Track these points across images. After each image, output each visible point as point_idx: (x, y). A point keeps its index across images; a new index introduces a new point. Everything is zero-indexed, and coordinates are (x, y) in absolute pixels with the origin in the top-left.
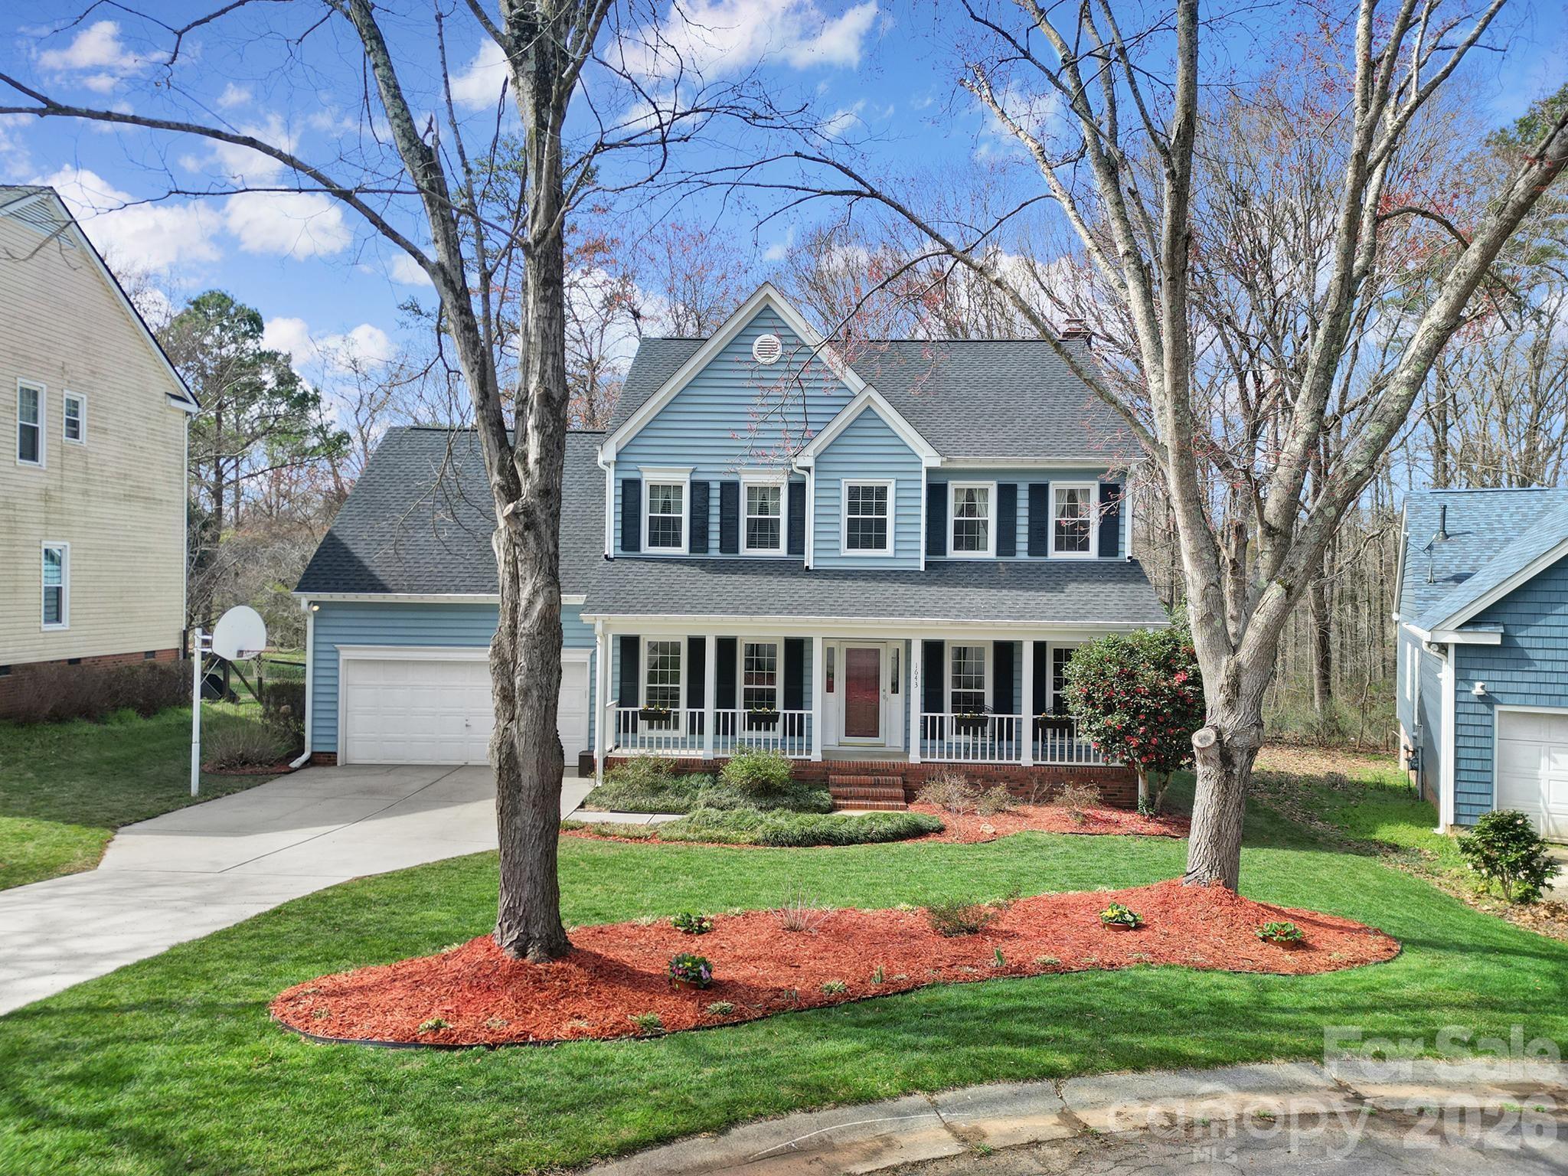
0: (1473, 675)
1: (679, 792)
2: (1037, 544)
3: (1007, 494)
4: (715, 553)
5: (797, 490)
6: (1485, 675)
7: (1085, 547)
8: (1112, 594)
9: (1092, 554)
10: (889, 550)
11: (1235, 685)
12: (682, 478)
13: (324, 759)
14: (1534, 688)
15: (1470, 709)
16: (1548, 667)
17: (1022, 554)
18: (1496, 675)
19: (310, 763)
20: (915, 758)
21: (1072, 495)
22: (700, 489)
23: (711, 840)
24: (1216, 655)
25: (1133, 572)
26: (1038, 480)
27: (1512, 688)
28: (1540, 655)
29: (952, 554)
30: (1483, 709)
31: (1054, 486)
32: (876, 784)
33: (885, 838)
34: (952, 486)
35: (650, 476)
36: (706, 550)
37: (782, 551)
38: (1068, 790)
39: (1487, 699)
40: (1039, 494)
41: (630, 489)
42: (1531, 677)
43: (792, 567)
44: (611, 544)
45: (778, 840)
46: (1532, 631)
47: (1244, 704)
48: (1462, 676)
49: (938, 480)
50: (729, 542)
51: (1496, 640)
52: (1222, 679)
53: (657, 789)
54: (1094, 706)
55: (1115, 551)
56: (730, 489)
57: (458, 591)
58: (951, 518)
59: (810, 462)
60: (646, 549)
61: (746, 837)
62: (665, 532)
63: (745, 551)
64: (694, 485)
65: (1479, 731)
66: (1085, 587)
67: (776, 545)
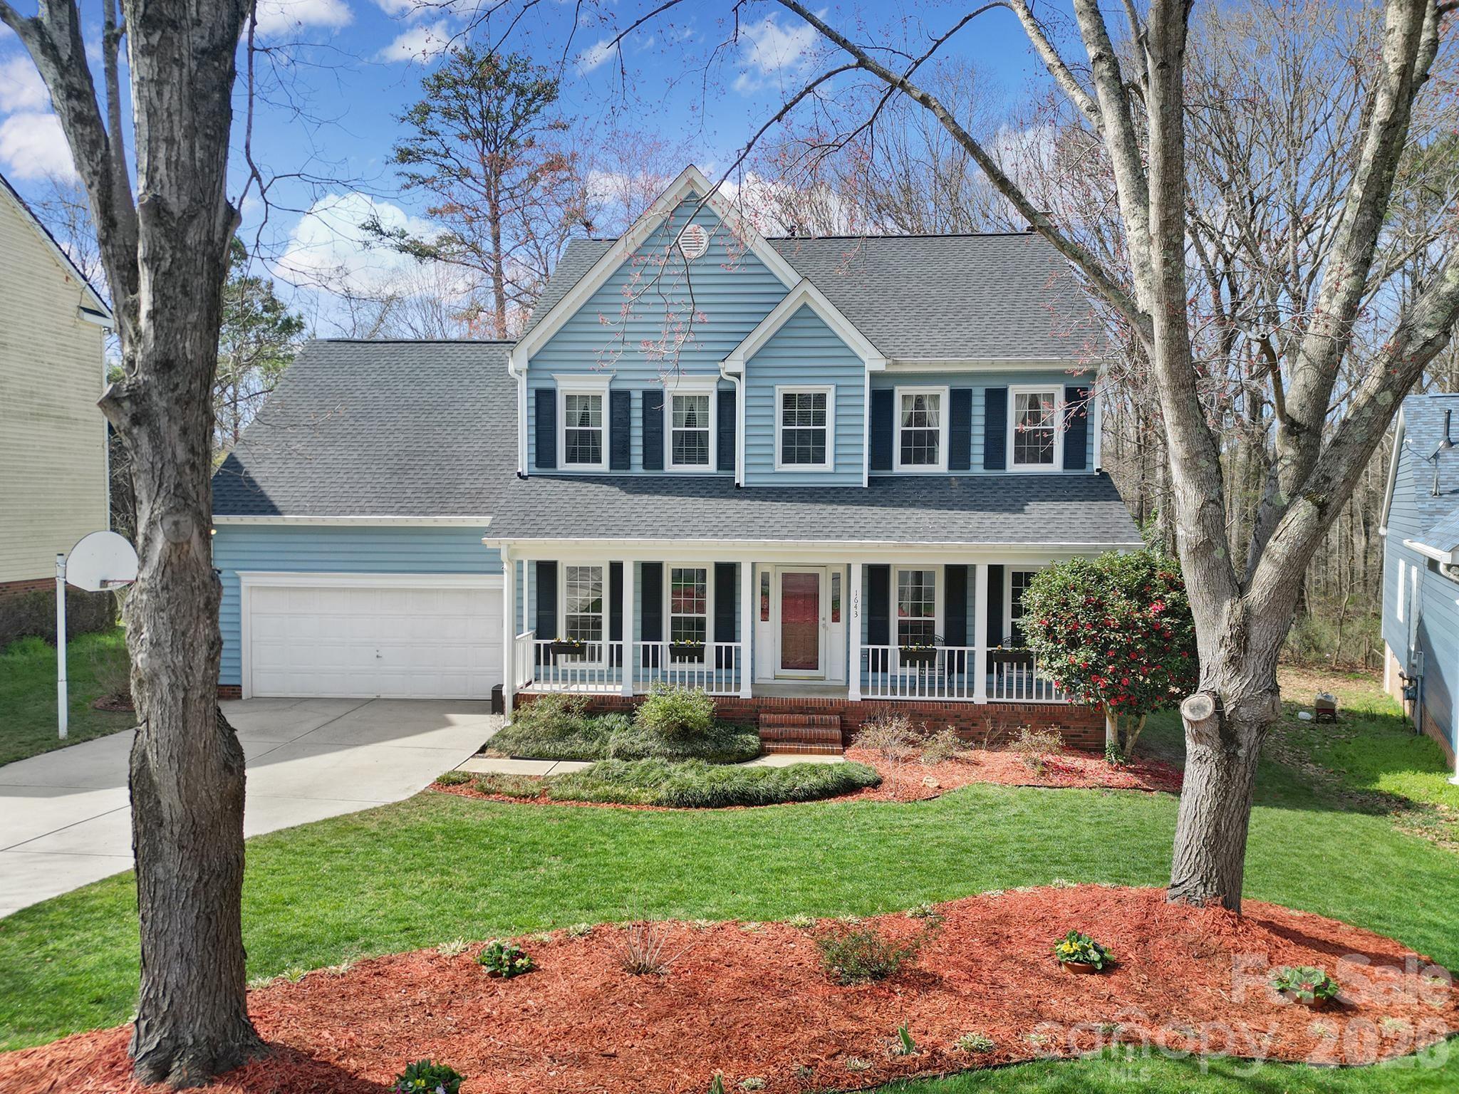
1: (589, 736)
2: (995, 456)
3: (960, 400)
4: (637, 470)
5: (727, 399)
7: (1048, 458)
8: (1078, 512)
9: (1056, 466)
10: (828, 465)
11: (1242, 637)
12: (599, 386)
13: (229, 693)
17: (977, 467)
20: (855, 695)
21: (1034, 401)
22: (620, 399)
23: (608, 799)
24: (1216, 597)
25: (1102, 487)
26: (996, 384)
29: (899, 468)
31: (1014, 391)
32: (811, 725)
33: (810, 796)
34: (899, 392)
35: (566, 386)
36: (628, 466)
37: (711, 467)
38: (1025, 734)
40: (996, 399)
41: (544, 400)
43: (722, 487)
44: (524, 459)
45: (684, 800)
47: (1254, 663)
49: (884, 386)
50: (653, 457)
52: (1224, 629)
53: (565, 732)
54: (1055, 641)
55: (1083, 464)
56: (653, 398)
57: (362, 512)
58: (898, 428)
59: (739, 367)
60: (563, 466)
61: (647, 796)
62: (583, 447)
63: (670, 468)
64: (614, 394)
66: (1047, 505)
67: (704, 460)
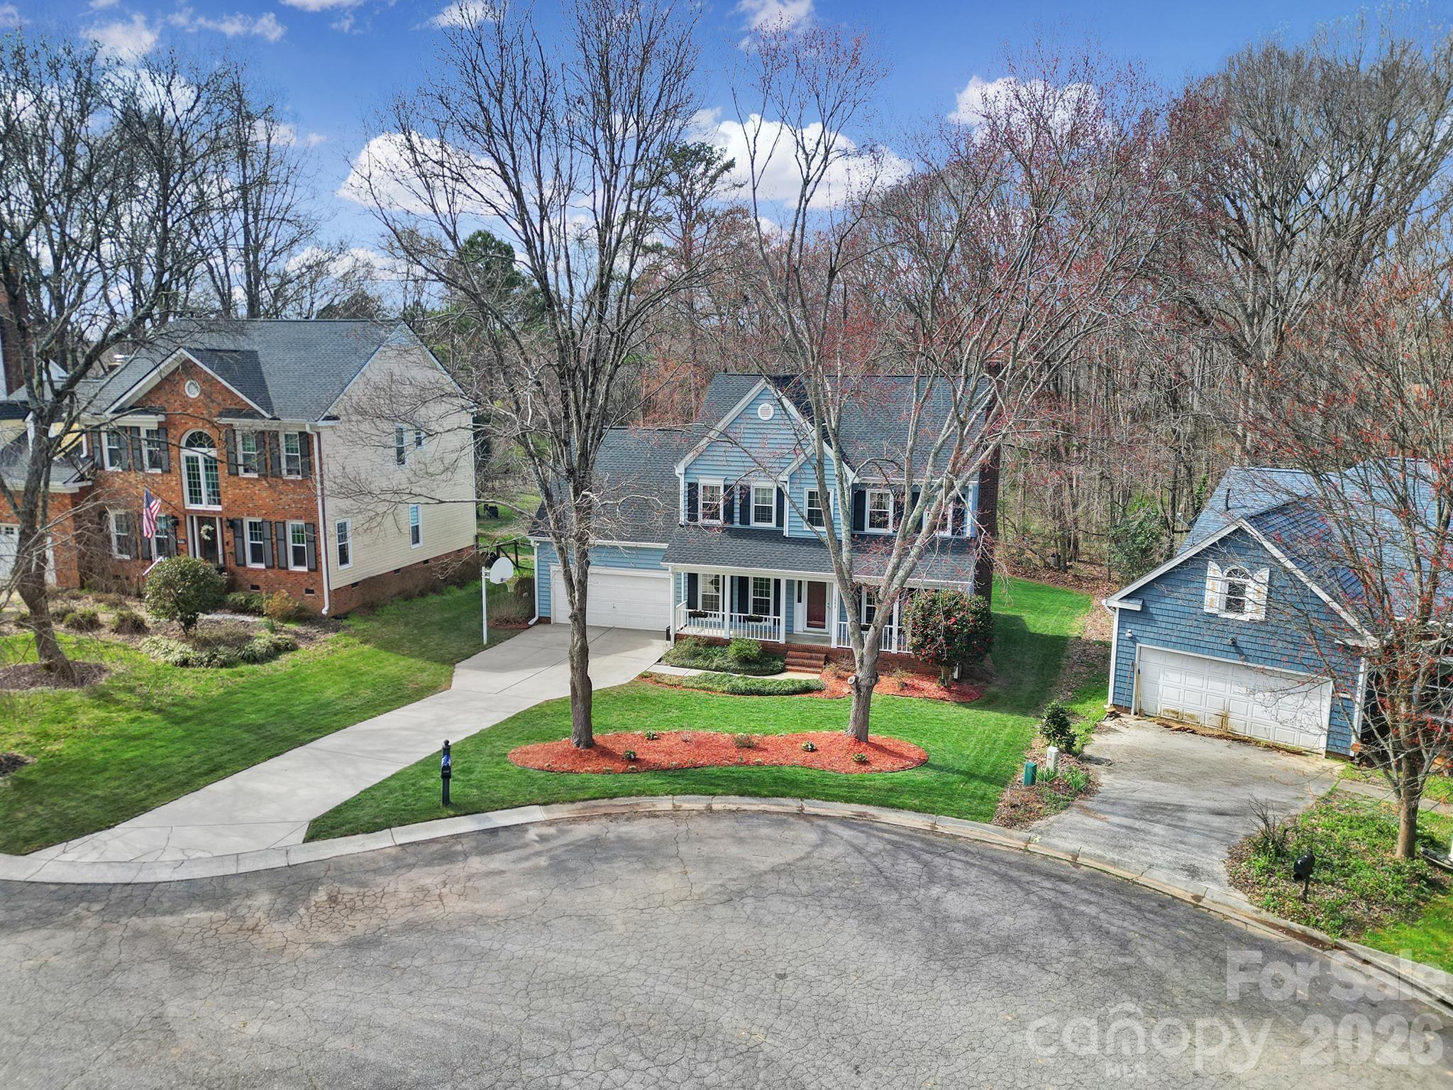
0: (1128, 625)
1: (705, 658)
4: (737, 525)
6: (1133, 626)
7: (943, 529)
9: (947, 533)
12: (720, 483)
13: (544, 621)
14: (1156, 636)
15: (1125, 643)
16: (1164, 625)
18: (1139, 627)
19: (536, 624)
20: (834, 645)
23: (704, 689)
25: (967, 547)
27: (1147, 635)
28: (1160, 618)
29: (868, 530)
30: (1131, 644)
32: (811, 658)
34: (868, 492)
35: (703, 481)
36: (732, 523)
37: (773, 525)
39: (1133, 639)
41: (693, 488)
42: (1155, 630)
44: (683, 518)
45: (735, 692)
46: (1158, 605)
48: (1121, 626)
49: (860, 490)
50: (745, 519)
51: (1138, 608)
53: (695, 655)
58: (867, 509)
59: (786, 479)
61: (720, 689)
63: (754, 524)
64: (726, 487)
65: (1128, 656)
67: (770, 520)
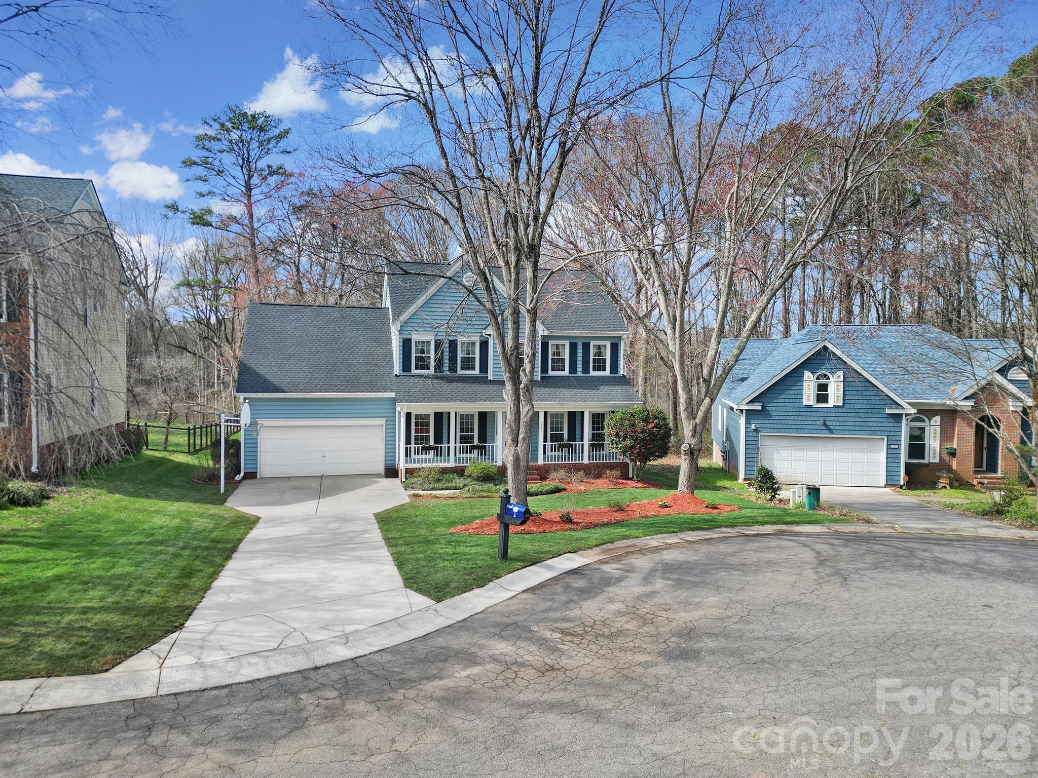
0: (752, 421)
1: (449, 481)
2: (586, 370)
3: (573, 347)
4: (446, 372)
5: (484, 345)
6: (756, 421)
7: (604, 369)
8: (618, 390)
9: (607, 372)
11: (695, 430)
12: (430, 337)
13: (251, 475)
14: (772, 426)
15: (751, 434)
16: (777, 418)
17: (580, 373)
18: (760, 421)
19: (244, 478)
20: (541, 462)
21: (599, 347)
22: (438, 344)
25: (624, 381)
26: (586, 341)
27: (765, 426)
28: (774, 413)
29: (551, 373)
30: (755, 434)
31: (592, 343)
33: (550, 493)
34: (551, 343)
35: (415, 337)
36: (442, 372)
37: (477, 372)
38: (608, 471)
39: (756, 430)
40: (586, 346)
41: (406, 344)
42: (771, 422)
43: (482, 380)
44: (397, 369)
46: (772, 405)
47: (697, 436)
49: (546, 341)
50: (453, 369)
51: (759, 408)
52: (691, 428)
53: (438, 480)
54: (619, 437)
55: (617, 372)
56: (453, 344)
57: (321, 391)
58: (550, 357)
59: (491, 332)
60: (414, 371)
62: (422, 363)
63: (460, 372)
64: (436, 341)
65: (753, 443)
66: (607, 388)
67: (474, 369)
